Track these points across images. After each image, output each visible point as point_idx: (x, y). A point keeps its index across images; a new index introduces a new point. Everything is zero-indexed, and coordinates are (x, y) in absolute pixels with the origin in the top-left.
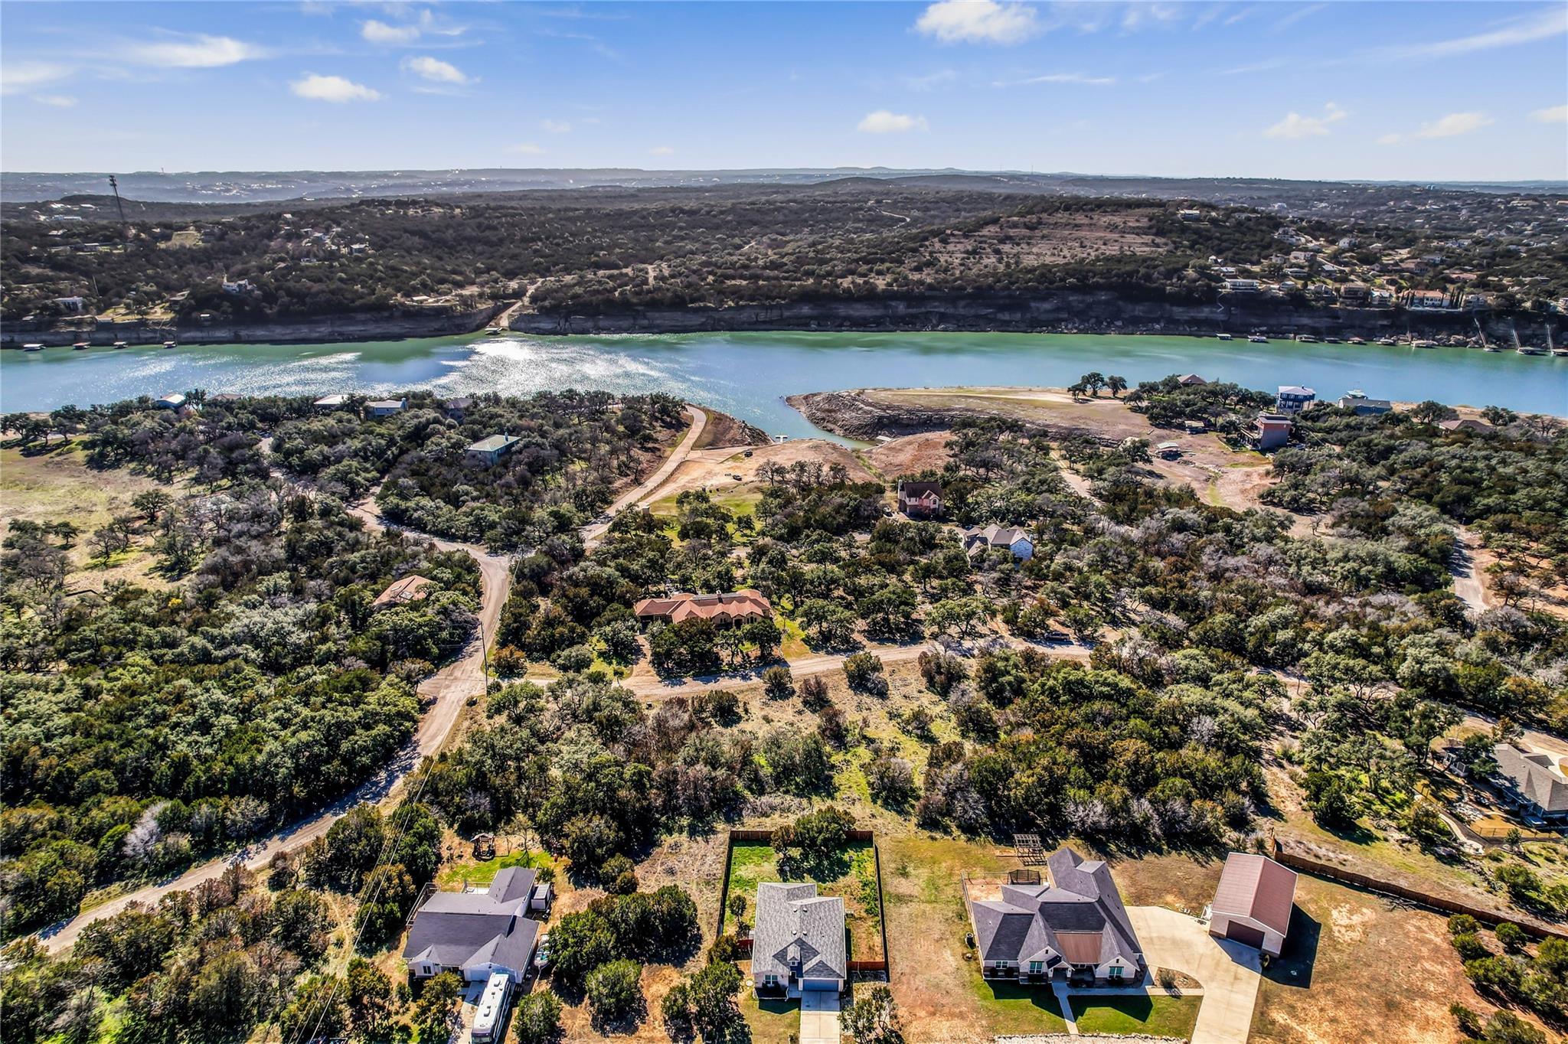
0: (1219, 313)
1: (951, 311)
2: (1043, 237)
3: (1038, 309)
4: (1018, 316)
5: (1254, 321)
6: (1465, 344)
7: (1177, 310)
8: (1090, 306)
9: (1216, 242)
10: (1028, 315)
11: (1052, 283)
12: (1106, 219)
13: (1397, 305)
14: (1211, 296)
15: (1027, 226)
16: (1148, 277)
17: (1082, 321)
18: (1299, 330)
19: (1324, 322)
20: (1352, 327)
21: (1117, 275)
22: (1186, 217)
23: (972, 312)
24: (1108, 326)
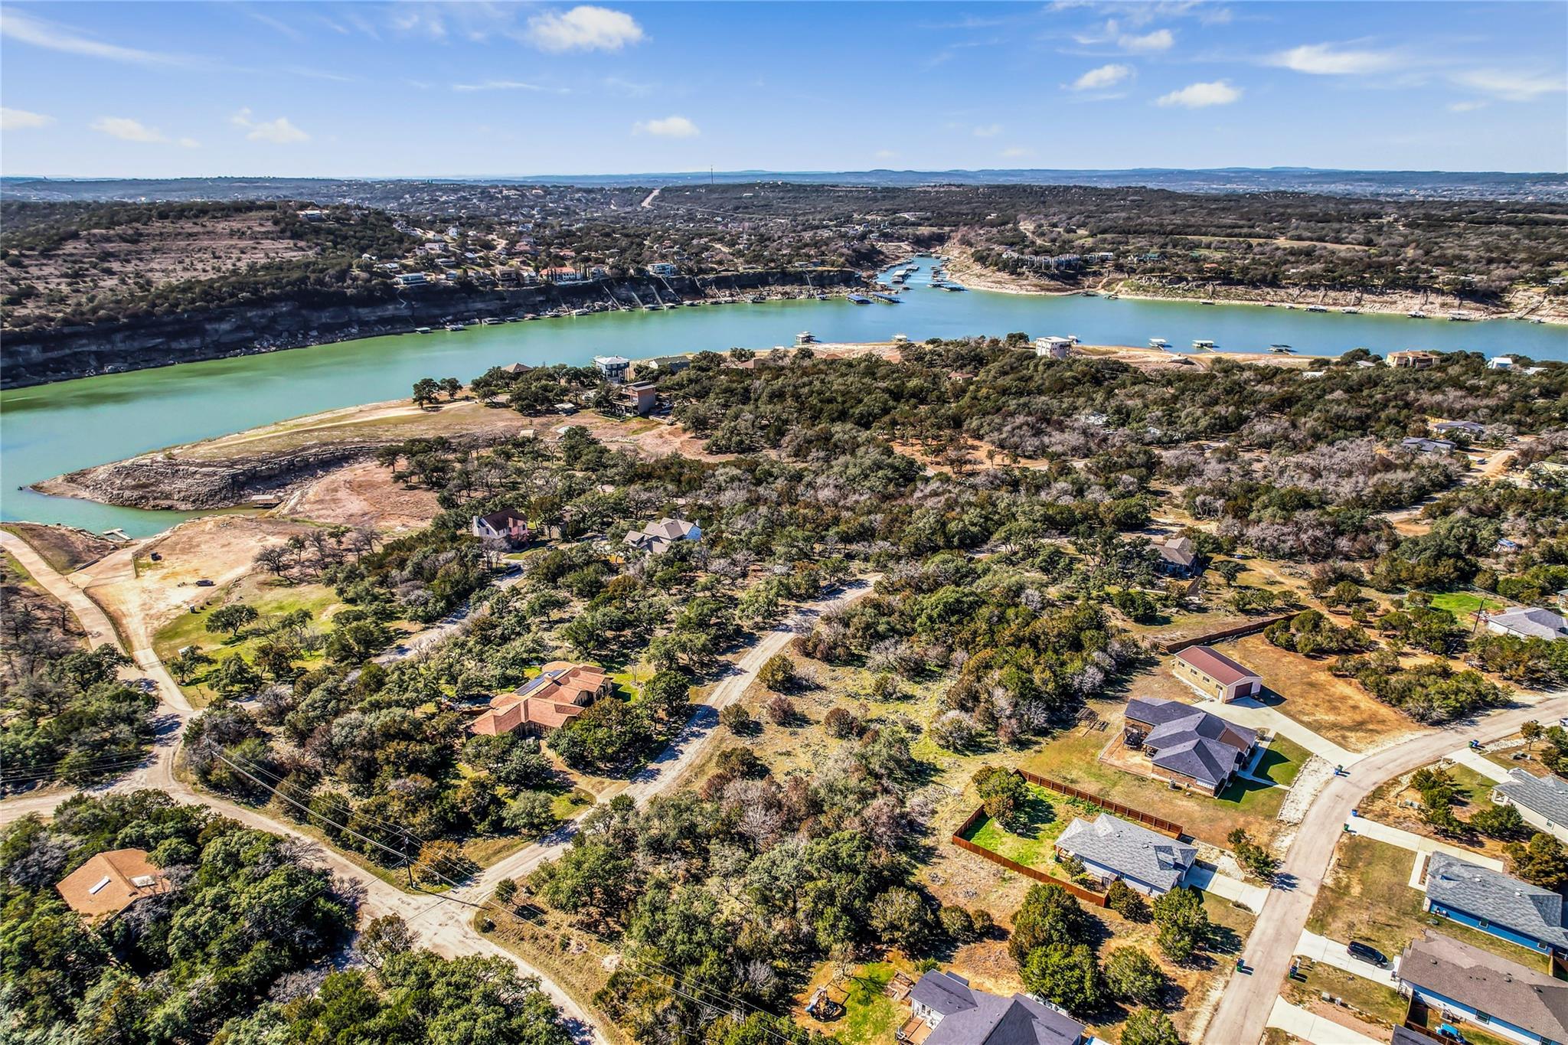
0: (402, 308)
1: (106, 347)
2: (154, 251)
3: (216, 331)
4: (197, 342)
5: (437, 312)
6: (606, 309)
7: (363, 312)
8: (274, 319)
9: (354, 241)
10: (208, 340)
11: (223, 300)
12: (222, 226)
13: (547, 282)
14: (390, 294)
15: (123, 239)
16: (320, 282)
17: (276, 337)
18: (481, 315)
19: (495, 305)
20: (519, 305)
21: (289, 283)
22: (311, 218)
23: (136, 345)
24: (305, 336)
